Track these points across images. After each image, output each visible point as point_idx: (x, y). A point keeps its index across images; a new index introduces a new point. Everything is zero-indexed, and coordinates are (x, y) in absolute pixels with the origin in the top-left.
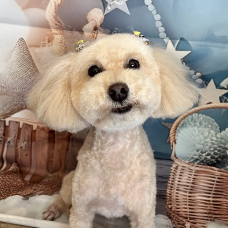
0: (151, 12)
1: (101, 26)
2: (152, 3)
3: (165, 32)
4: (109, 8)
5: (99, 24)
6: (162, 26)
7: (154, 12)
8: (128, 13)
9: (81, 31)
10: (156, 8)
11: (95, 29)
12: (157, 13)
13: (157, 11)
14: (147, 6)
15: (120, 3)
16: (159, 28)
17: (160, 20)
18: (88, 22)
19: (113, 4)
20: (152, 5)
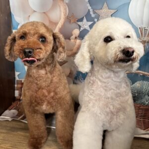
1: (78, 37)
4: (82, 29)
5: (77, 35)
9: (70, 39)
11: (76, 38)
15: (86, 26)
18: (72, 35)
19: (83, 27)
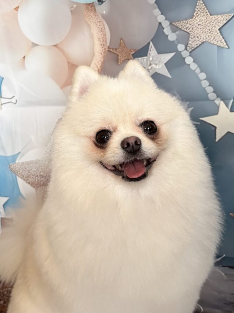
0: (194, 71)
2: (194, 61)
3: (214, 92)
6: (209, 85)
7: (198, 71)
8: (169, 76)
10: (199, 66)
12: (201, 72)
13: (200, 69)
14: (189, 65)
15: (159, 66)
16: (206, 89)
17: (205, 79)
19: (151, 68)
20: (194, 63)
